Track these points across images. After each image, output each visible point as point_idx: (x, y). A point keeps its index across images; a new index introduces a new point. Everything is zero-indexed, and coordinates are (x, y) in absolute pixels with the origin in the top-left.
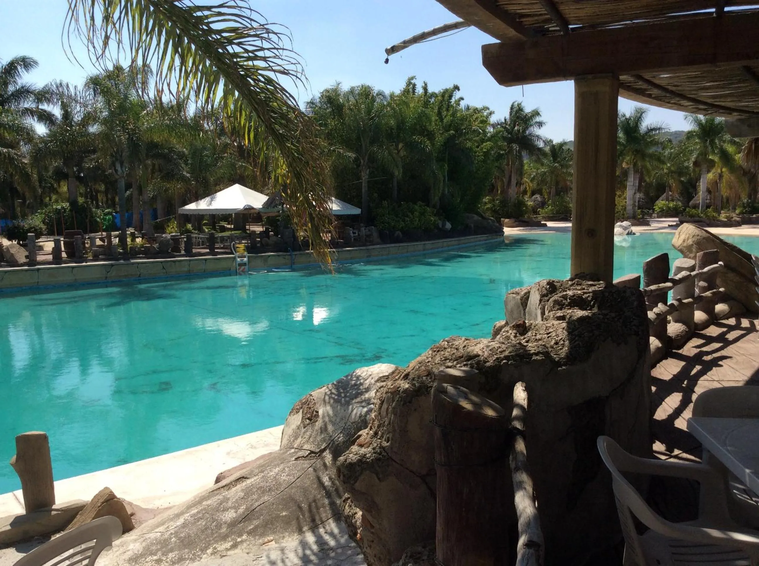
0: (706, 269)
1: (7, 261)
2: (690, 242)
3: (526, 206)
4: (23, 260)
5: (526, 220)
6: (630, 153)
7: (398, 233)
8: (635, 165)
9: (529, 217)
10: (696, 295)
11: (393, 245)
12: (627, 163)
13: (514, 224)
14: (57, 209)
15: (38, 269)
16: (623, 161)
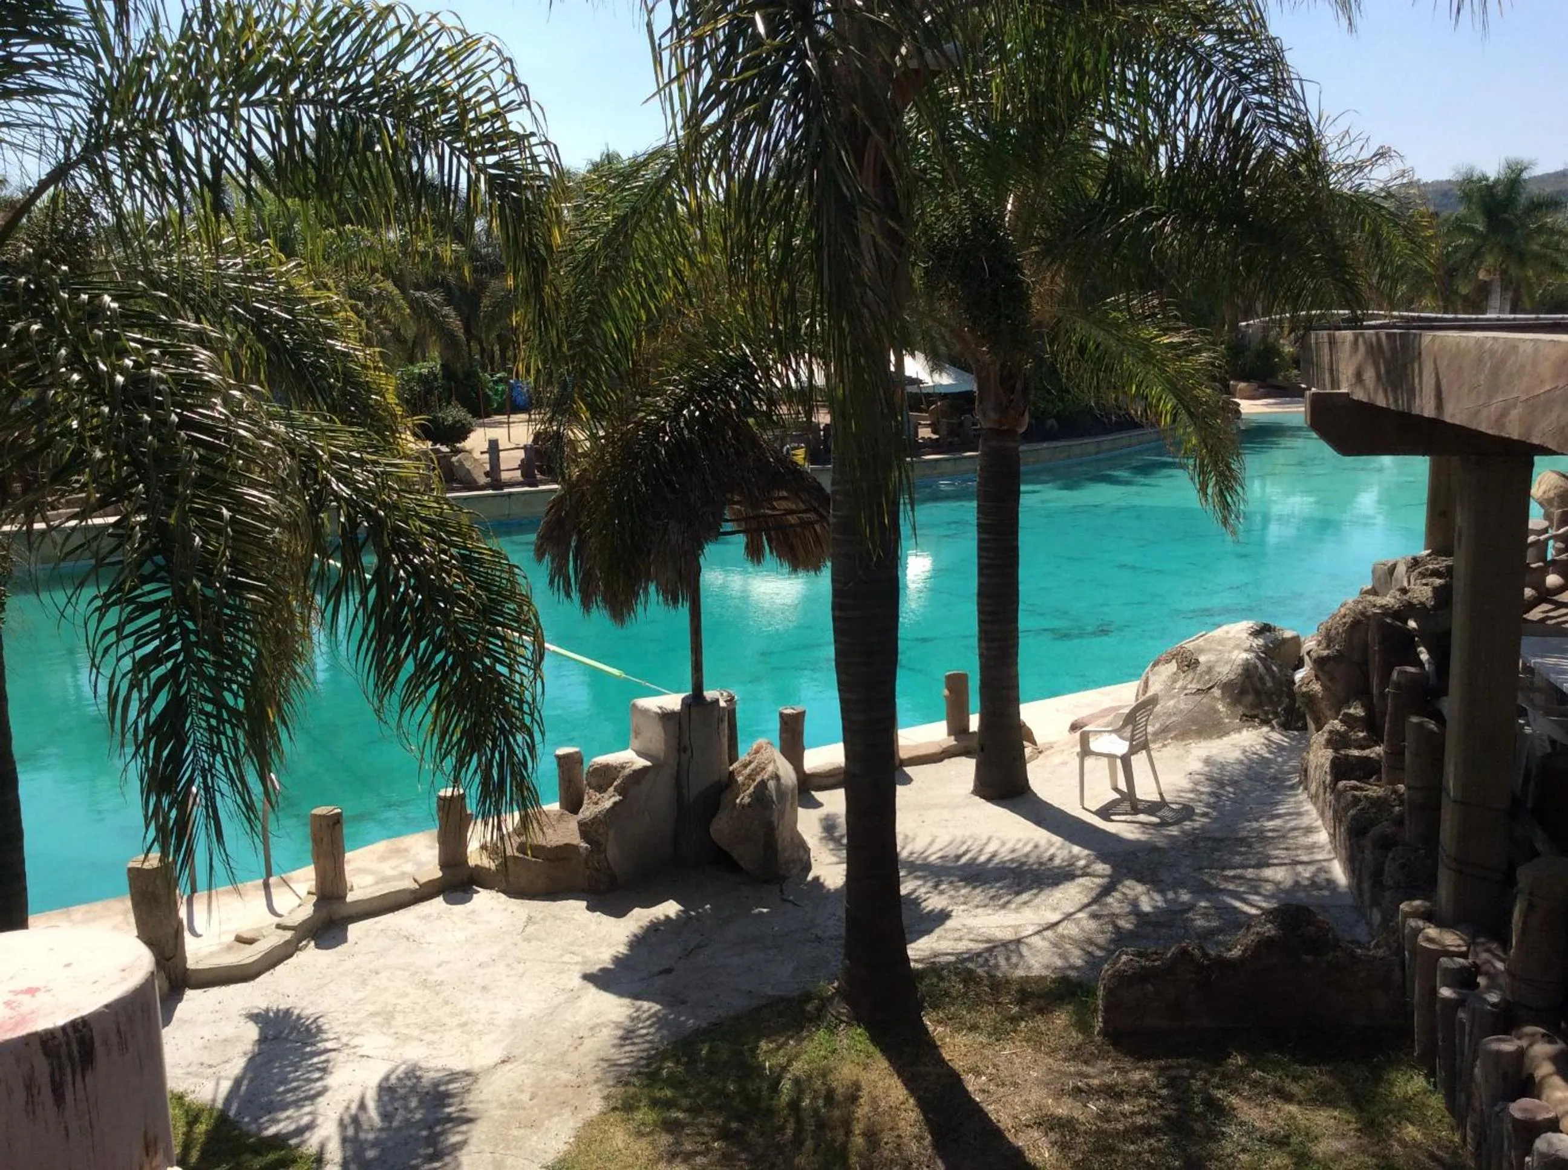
0: (1562, 531)
1: (460, 482)
2: (1552, 494)
3: (1279, 354)
4: (483, 480)
5: (1284, 384)
6: (1496, 250)
7: (1051, 422)
8: (1504, 272)
9: (1286, 378)
10: (1549, 558)
11: (1045, 445)
12: (1488, 271)
13: (1258, 393)
14: (420, 374)
15: (510, 494)
16: (1477, 269)
